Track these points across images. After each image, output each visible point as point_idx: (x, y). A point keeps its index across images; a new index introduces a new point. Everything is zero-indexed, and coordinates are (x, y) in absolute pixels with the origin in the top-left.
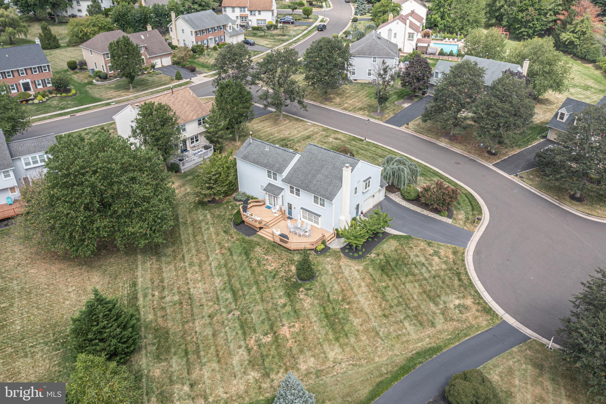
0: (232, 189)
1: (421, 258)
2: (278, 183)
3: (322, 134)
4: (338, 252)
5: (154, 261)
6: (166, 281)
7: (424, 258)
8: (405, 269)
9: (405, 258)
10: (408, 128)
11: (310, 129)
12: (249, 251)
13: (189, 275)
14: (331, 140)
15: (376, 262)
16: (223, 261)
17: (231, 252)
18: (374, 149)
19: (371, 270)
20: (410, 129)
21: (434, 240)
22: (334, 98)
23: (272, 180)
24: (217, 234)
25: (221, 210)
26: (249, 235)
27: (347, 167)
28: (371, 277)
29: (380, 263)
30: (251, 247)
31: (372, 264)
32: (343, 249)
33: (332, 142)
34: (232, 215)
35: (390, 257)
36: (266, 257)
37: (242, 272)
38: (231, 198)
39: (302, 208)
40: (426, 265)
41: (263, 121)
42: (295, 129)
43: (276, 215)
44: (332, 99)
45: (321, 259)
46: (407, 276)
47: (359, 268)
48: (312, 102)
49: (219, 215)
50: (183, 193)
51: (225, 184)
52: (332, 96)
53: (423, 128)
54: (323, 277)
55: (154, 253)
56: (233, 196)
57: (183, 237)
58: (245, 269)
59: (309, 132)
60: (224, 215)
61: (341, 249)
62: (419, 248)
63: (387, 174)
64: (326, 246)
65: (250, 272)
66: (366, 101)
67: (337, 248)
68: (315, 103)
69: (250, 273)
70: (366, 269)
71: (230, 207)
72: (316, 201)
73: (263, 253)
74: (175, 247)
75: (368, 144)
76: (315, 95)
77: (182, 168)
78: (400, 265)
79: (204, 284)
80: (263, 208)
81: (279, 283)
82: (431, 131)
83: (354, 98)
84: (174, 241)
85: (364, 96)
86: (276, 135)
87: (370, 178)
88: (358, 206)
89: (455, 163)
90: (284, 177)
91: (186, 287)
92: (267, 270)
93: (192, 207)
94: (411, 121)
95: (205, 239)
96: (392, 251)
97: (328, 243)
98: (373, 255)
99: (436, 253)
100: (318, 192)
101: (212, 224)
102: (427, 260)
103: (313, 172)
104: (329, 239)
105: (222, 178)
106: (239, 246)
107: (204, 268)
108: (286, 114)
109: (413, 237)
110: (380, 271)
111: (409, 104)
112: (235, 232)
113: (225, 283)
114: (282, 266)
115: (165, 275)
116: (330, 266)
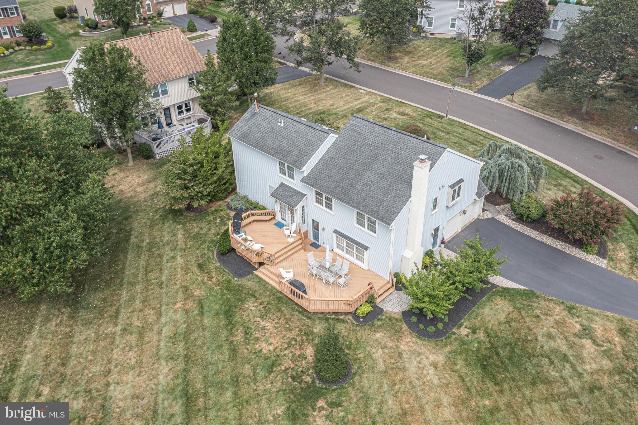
0: (226, 190)
1: (559, 341)
2: (296, 184)
3: (381, 107)
4: (397, 320)
5: (65, 318)
6: (72, 363)
7: (564, 342)
8: (528, 365)
9: (527, 341)
10: (512, 101)
11: (363, 100)
12: (233, 309)
13: (116, 354)
14: (393, 115)
15: (471, 346)
16: (185, 326)
17: (202, 308)
18: (460, 130)
19: (460, 364)
20: (515, 102)
21: (579, 302)
22: (401, 58)
23: (286, 177)
24: (186, 270)
25: (204, 225)
26: (240, 276)
27: (422, 161)
28: (460, 384)
29: (478, 350)
30: (240, 300)
31: (461, 353)
32: (407, 314)
33: (395, 119)
34: (218, 234)
35: (496, 336)
36: (263, 323)
37: (213, 354)
38: (222, 204)
39: (336, 231)
40: (571, 358)
41: (296, 85)
42: (341, 98)
43: (291, 240)
44: (397, 59)
45: (364, 334)
46: (534, 384)
47: (438, 359)
48: (369, 63)
49: (197, 233)
50: (150, 193)
51: (210, 182)
52: (398, 55)
53: (536, 102)
54: (365, 375)
55: (70, 302)
56: (228, 200)
57: (127, 273)
58: (220, 346)
59: (362, 103)
60: (205, 235)
61: (404, 313)
62: (551, 319)
63: (490, 173)
64: (375, 307)
65: (227, 353)
66: (447, 62)
67: (395, 311)
68: (373, 64)
69: (227, 356)
70: (451, 361)
71: (218, 220)
72: (360, 222)
73: (258, 313)
74: (108, 292)
75: (452, 123)
76: (374, 53)
77: (156, 151)
78: (520, 357)
79: (138, 376)
80: (271, 226)
81: (279, 384)
82: (548, 105)
83: (431, 58)
84: (111, 278)
85: (445, 56)
86: (312, 106)
87: (461, 181)
88: (437, 230)
89: (596, 156)
90: (305, 174)
91: (103, 382)
92: (261, 351)
93: (158, 216)
94: (515, 91)
95: (164, 278)
96: (500, 323)
97: (379, 300)
98: (464, 331)
99: (587, 332)
100: (365, 206)
101: (181, 249)
102: (571, 347)
103: (357, 167)
104: (380, 293)
105: (205, 172)
106: (219, 297)
107: (146, 339)
108: (330, 77)
109: (538, 293)
110: (479, 370)
111: (511, 67)
112: (216, 268)
113: (177, 377)
114: (289, 344)
115: (74, 349)
116: (380, 351)
